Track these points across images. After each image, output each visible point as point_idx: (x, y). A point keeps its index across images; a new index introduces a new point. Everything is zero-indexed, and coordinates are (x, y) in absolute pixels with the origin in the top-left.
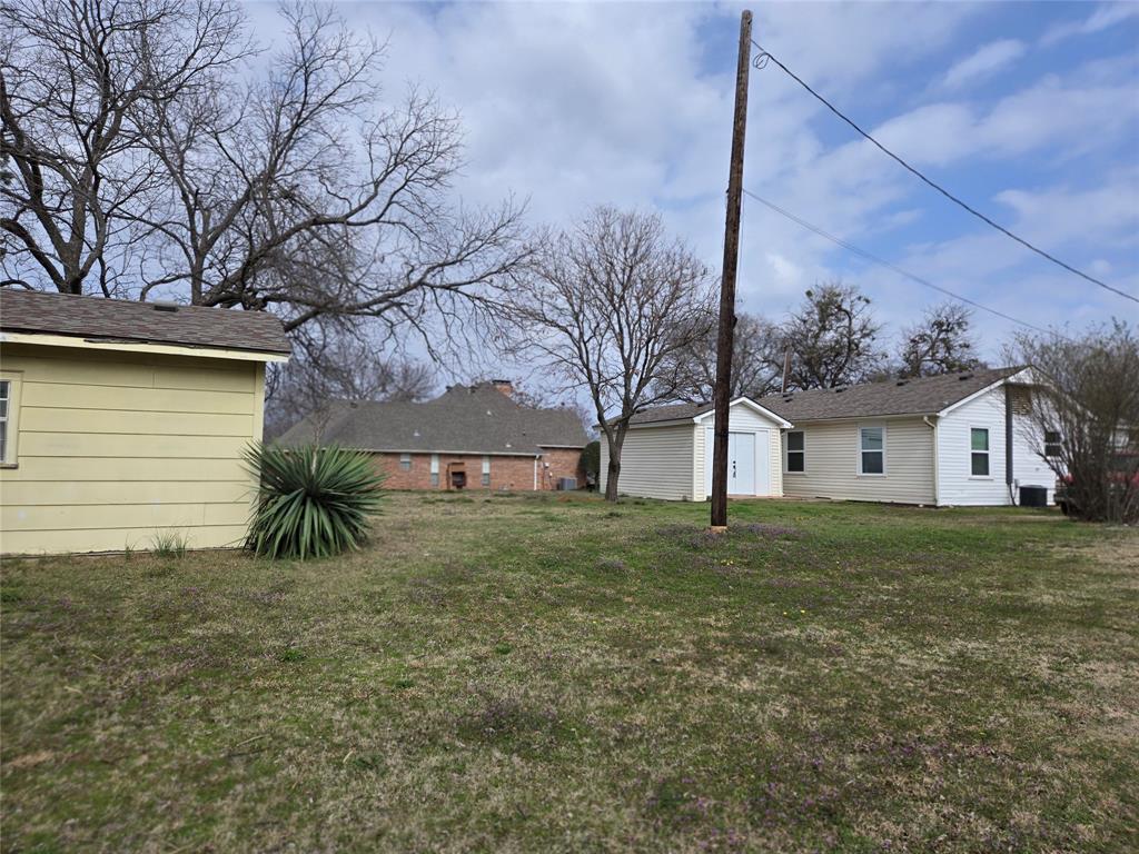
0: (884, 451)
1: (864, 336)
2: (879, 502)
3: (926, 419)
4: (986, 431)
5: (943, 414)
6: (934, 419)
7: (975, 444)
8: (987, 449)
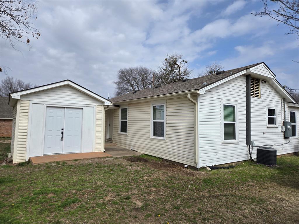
0: (164, 121)
1: (185, 75)
2: (161, 158)
3: (189, 96)
4: (234, 107)
5: (202, 91)
6: (196, 96)
7: (226, 117)
8: (234, 120)
